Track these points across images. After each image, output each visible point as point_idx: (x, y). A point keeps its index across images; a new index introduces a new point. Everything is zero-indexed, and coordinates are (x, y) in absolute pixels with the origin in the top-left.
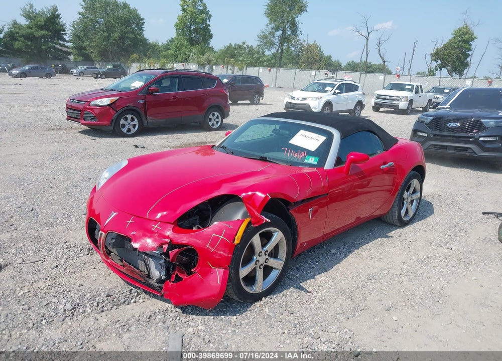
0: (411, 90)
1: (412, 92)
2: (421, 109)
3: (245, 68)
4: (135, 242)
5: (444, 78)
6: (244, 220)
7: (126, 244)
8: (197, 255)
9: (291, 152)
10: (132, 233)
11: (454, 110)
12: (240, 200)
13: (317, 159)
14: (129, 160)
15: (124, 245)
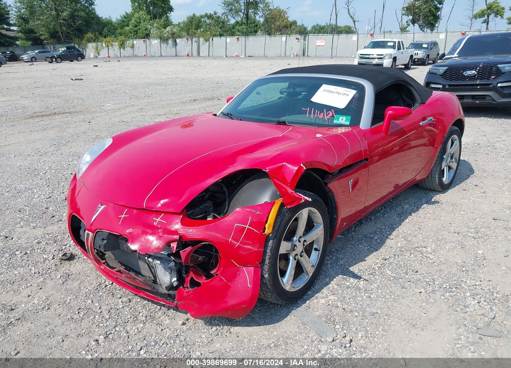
0: (393, 47)
1: (395, 49)
2: (403, 67)
3: (211, 39)
4: (133, 242)
5: (418, 34)
6: (274, 203)
7: (121, 245)
8: (217, 251)
9: (314, 114)
10: (128, 231)
11: (464, 59)
12: (265, 175)
13: (349, 118)
14: (114, 138)
15: (119, 245)
